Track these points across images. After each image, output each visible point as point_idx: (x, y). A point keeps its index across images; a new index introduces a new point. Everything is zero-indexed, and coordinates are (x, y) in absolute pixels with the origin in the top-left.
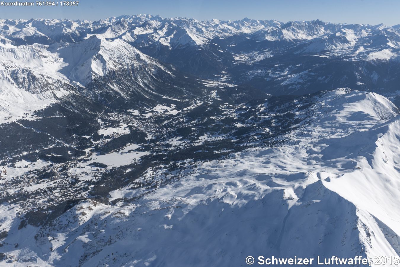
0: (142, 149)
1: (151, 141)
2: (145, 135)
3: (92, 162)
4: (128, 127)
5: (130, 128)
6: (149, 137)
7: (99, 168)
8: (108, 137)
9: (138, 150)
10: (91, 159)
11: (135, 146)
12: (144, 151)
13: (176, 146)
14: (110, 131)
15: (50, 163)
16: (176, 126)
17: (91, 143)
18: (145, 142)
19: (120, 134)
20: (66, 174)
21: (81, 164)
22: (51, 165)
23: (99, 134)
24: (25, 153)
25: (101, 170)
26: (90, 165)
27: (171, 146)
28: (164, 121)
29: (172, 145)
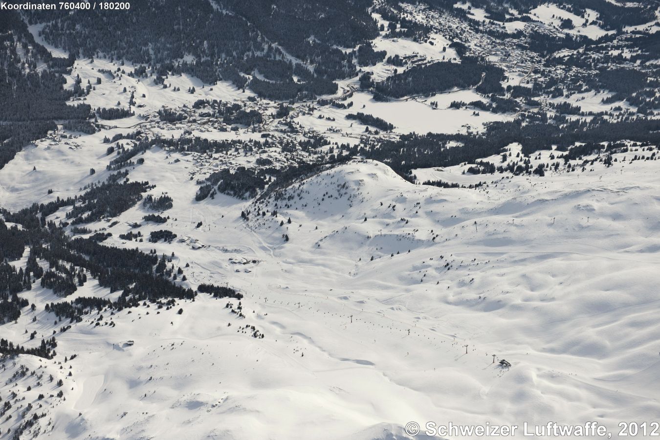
0: (491, 105)
1: (517, 91)
2: (499, 74)
3: (354, 111)
4: (453, 45)
5: (460, 49)
6: (514, 80)
7: (372, 129)
8: (396, 61)
9: (477, 105)
10: (351, 104)
11: (469, 96)
12: (495, 111)
13: (591, 114)
14: (403, 47)
15: (248, 93)
16: (596, 65)
17: (352, 67)
18: (501, 91)
19: (429, 59)
20: (289, 125)
21: (327, 111)
22: (251, 99)
23: (376, 50)
24: (189, 59)
25: (377, 133)
26: (350, 117)
27: (576, 111)
28: (559, 48)
29: (578, 109)
